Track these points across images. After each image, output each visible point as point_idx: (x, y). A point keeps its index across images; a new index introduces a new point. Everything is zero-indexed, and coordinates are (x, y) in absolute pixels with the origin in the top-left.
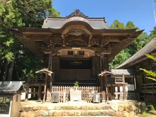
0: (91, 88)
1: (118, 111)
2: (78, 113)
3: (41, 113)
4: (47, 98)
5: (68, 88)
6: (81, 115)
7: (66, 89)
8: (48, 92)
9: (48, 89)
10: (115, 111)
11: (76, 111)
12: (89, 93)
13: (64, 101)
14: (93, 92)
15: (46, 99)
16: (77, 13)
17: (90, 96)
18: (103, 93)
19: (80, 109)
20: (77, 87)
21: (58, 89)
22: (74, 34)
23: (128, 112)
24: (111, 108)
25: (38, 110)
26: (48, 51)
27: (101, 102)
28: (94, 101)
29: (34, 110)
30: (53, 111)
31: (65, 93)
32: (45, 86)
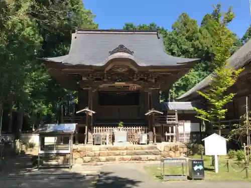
0: (137, 128)
1: (164, 151)
2: (123, 153)
3: (87, 154)
4: (89, 140)
5: (111, 128)
6: (127, 155)
7: (109, 130)
8: (89, 134)
9: (89, 130)
10: (161, 151)
11: (122, 151)
12: (135, 134)
13: (107, 143)
14: (140, 133)
15: (87, 141)
16: (121, 48)
17: (136, 137)
18: (151, 134)
19: (125, 149)
20: (121, 128)
21: (100, 130)
22: (118, 70)
23: (174, 152)
24: (157, 149)
25: (82, 151)
26: (88, 87)
27: (148, 143)
28: (140, 143)
29: (78, 152)
30: (99, 152)
31: (108, 135)
32: (86, 127)
